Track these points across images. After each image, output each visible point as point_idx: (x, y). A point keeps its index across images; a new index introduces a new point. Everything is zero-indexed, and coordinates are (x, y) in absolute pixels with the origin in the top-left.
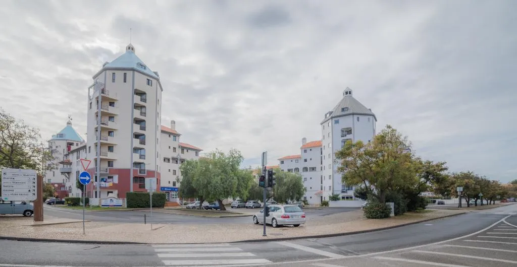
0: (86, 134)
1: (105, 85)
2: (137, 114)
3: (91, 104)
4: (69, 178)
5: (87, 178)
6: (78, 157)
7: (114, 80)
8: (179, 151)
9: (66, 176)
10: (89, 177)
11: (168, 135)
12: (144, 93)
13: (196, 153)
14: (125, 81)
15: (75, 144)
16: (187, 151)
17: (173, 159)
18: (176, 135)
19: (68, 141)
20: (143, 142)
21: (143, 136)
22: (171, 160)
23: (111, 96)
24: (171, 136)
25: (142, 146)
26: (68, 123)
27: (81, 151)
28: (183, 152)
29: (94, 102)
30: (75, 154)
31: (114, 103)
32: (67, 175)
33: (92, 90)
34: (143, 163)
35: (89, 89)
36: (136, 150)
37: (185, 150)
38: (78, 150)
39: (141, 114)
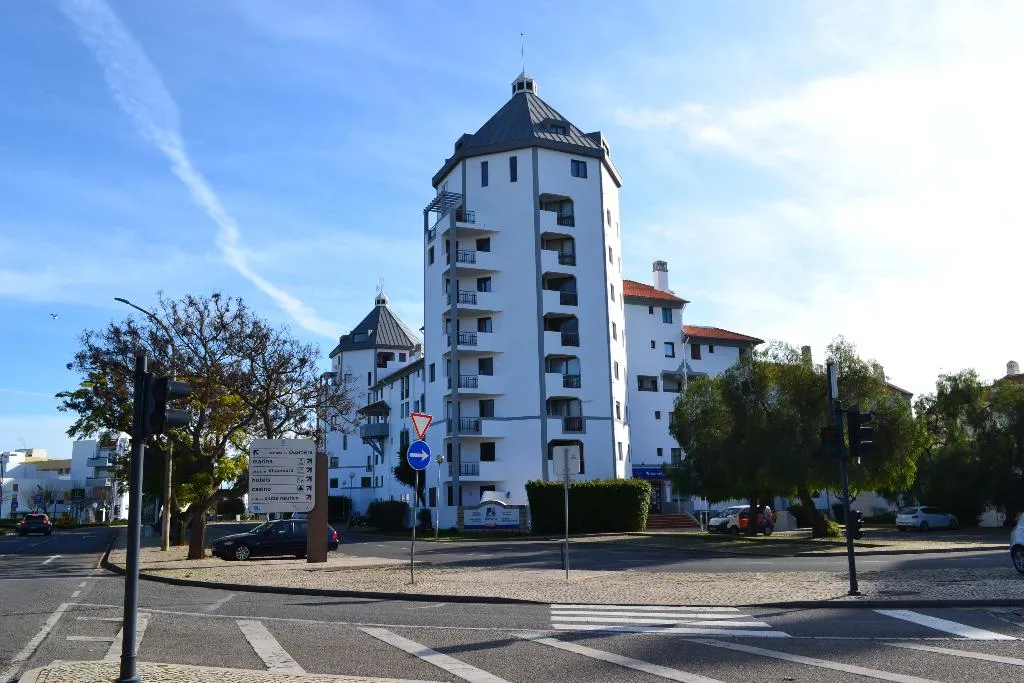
0: (423, 328)
1: (464, 195)
2: (551, 261)
3: (432, 251)
4: (382, 453)
5: (424, 456)
6: (405, 394)
7: (485, 182)
8: (683, 351)
9: (375, 448)
10: (428, 452)
11: (647, 309)
12: (568, 201)
13: (742, 352)
14: (514, 178)
15: (397, 357)
16: (711, 351)
17: (667, 376)
18: (670, 305)
19: (379, 351)
20: (571, 340)
21: (571, 322)
22: (660, 384)
23: (481, 222)
24: (655, 309)
25: (569, 350)
26: (378, 302)
27: (411, 376)
28: (696, 355)
29: (439, 244)
30: (397, 384)
31: (487, 241)
32: (378, 444)
33: (433, 216)
34: (576, 399)
35: (426, 213)
36: (552, 363)
37: (704, 349)
38: (403, 375)
39: (563, 260)
